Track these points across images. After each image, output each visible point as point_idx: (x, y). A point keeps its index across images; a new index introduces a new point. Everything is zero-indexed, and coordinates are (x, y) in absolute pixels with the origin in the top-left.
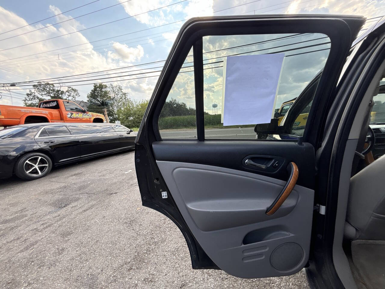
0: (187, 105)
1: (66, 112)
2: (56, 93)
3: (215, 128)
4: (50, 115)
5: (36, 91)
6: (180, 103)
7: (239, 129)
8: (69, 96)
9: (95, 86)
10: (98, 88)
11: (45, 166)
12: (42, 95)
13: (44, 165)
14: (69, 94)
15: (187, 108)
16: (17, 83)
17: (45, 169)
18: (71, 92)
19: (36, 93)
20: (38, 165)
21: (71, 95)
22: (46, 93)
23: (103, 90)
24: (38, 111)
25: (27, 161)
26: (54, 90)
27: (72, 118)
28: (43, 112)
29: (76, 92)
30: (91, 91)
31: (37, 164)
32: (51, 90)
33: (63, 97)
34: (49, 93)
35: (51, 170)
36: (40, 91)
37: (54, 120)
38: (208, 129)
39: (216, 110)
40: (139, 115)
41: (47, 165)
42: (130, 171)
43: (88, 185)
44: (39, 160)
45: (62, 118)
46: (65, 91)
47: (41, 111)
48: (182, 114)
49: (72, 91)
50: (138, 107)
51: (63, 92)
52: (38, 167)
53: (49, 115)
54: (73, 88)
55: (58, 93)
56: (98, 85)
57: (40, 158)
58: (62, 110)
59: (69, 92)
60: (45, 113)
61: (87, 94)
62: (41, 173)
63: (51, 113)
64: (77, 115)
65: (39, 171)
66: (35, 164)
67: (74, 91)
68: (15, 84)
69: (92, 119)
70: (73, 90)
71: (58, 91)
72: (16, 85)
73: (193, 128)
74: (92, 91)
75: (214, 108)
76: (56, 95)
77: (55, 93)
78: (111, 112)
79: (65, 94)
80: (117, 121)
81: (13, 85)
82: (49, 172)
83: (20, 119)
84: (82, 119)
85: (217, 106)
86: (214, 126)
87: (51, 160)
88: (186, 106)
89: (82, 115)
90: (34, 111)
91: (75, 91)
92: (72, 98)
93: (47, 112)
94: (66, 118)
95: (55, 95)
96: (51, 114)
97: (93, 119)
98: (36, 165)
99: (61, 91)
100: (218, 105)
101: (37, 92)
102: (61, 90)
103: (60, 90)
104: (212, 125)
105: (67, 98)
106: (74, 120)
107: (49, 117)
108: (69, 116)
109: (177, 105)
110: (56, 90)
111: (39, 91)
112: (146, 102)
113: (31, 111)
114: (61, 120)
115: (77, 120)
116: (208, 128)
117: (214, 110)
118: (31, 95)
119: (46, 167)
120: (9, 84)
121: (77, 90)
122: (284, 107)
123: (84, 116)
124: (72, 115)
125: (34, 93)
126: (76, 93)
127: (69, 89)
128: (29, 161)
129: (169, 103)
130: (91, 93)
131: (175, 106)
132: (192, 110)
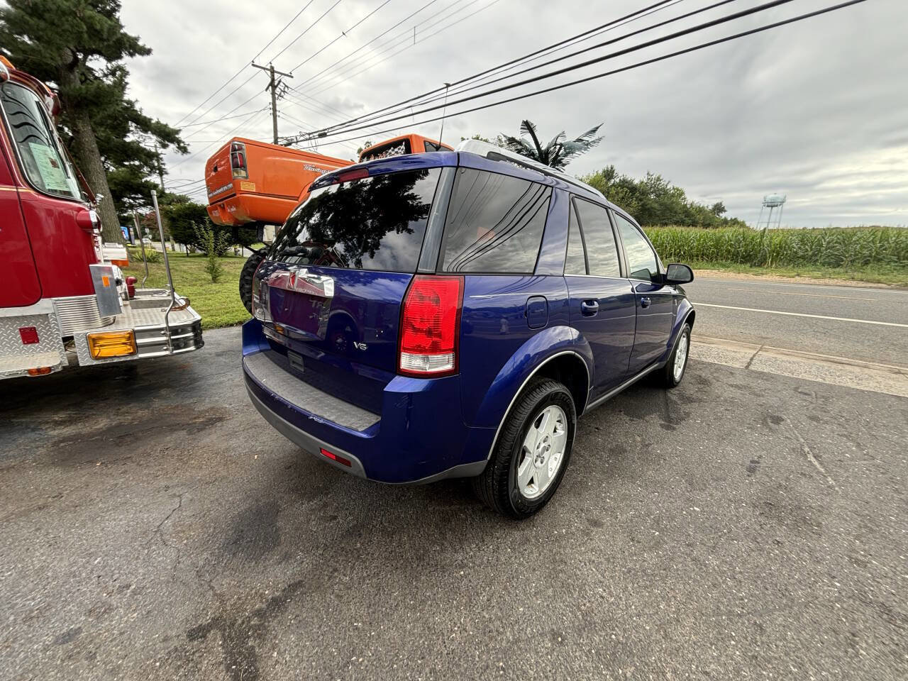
16: (329, 129)
68: (326, 131)
81: (323, 134)
83: (297, 198)
120: (317, 134)
131: (653, 196)
132: (701, 210)
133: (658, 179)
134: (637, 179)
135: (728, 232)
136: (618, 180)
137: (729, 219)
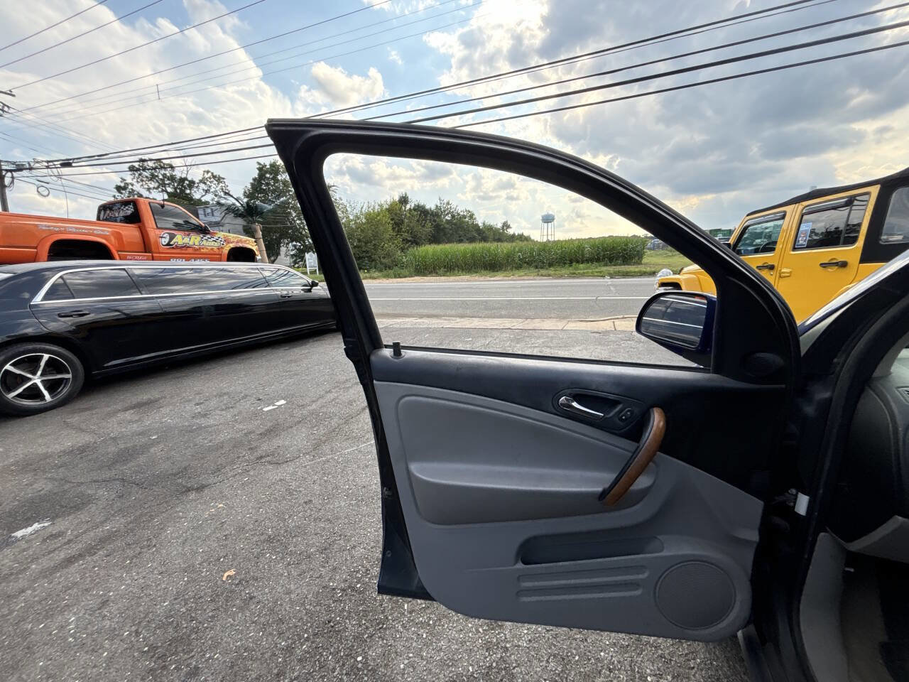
0: (476, 216)
1: (158, 232)
2: (178, 185)
3: (542, 275)
4: (115, 238)
5: (135, 180)
6: (459, 211)
7: (606, 280)
8: (207, 191)
9: (260, 169)
10: (266, 172)
11: (63, 379)
12: (149, 189)
13: (59, 376)
14: (206, 189)
15: (477, 225)
16: (74, 159)
17: (63, 386)
18: (211, 182)
19: (135, 184)
20: (42, 375)
21: (211, 190)
22: (156, 185)
23: (279, 177)
24: (83, 229)
25: (8, 367)
26: (172, 178)
27: (173, 248)
28: (95, 230)
29: (221, 182)
30: (252, 181)
31: (39, 373)
32: (168, 179)
33: (194, 194)
34: (164, 185)
35: (82, 389)
36: (145, 179)
37: (126, 250)
38: (524, 280)
39: (549, 230)
40: (359, 241)
41: (69, 376)
42: (282, 402)
43: (145, 448)
44: (43, 364)
45: (147, 248)
46: (197, 181)
47: (90, 229)
48: (465, 240)
49: (212, 180)
50: (358, 219)
51: (193, 182)
52: (42, 381)
53: (112, 238)
54: (215, 174)
55: (182, 186)
56: (268, 167)
57: (46, 357)
58: (146, 225)
59: (205, 183)
60: (100, 232)
61: (244, 187)
62: (52, 397)
63: (119, 233)
64: (186, 240)
65: (45, 393)
66: (34, 374)
67: (217, 181)
68: (71, 161)
69: (226, 250)
70: (214, 177)
71: (182, 180)
72: (74, 165)
73: (486, 276)
74: (255, 179)
75: (546, 224)
76: (178, 191)
77: (176, 184)
78: (298, 230)
79: (197, 187)
80: (308, 252)
81: (67, 164)
82: (76, 394)
83: (36, 248)
84: (200, 249)
85: (553, 219)
86: (543, 272)
87: (81, 361)
88: (475, 219)
89: (199, 239)
90: (71, 228)
91: (219, 179)
92: (213, 196)
93: (108, 232)
94: (158, 247)
95: (175, 189)
96: (118, 236)
97: (228, 249)
98: (36, 377)
99: (189, 181)
100: (556, 217)
101: (138, 182)
102: (189, 179)
103: (186, 179)
104: (536, 267)
105: (203, 196)
106: (178, 251)
107: (112, 245)
108: (165, 241)
109: (453, 216)
110: (178, 178)
111: (142, 181)
112: (377, 207)
113: (65, 227)
114: (146, 252)
115: (187, 252)
116: (526, 275)
117: (546, 231)
118: (125, 188)
119: (67, 380)
120: (59, 163)
121: (224, 179)
122: (748, 226)
123: (204, 242)
124: (174, 240)
125: (132, 185)
126: (221, 184)
127: (206, 176)
128: (13, 365)
129: (432, 212)
130: (252, 184)
131: (448, 218)
132: (490, 228)
133: (448, 203)
134: (431, 205)
135: (517, 245)
136: (413, 206)
137: (517, 234)
